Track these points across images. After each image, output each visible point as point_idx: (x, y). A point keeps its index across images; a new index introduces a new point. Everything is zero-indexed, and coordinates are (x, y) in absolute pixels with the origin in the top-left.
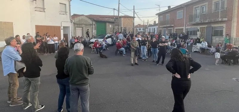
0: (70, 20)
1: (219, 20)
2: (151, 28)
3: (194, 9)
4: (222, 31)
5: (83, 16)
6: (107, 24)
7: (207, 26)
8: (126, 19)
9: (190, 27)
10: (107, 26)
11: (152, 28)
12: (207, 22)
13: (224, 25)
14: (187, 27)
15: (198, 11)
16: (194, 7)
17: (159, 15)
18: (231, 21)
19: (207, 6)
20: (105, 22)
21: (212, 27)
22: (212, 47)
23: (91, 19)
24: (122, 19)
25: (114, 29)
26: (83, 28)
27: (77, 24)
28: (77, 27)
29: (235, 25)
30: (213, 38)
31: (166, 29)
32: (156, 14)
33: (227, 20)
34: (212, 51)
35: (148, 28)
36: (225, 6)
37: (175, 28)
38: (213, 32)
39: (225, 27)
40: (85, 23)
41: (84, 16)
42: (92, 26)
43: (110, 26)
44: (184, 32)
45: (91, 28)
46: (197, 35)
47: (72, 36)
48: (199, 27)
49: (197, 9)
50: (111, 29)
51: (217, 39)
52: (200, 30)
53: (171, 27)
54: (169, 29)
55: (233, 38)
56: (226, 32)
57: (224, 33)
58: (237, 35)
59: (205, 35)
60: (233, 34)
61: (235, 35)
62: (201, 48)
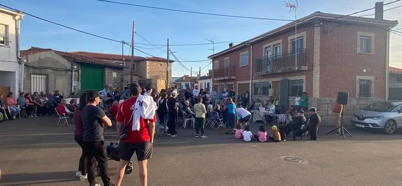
0: (18, 58)
1: (295, 68)
2: (203, 82)
3: (264, 50)
5: (49, 52)
6: (107, 71)
7: (281, 79)
8: (155, 63)
9: (258, 81)
10: (107, 74)
11: (205, 83)
12: (279, 72)
13: (303, 78)
14: (254, 81)
15: (270, 53)
16: (265, 46)
17: (214, 58)
18: (312, 70)
19: (281, 45)
20: (102, 67)
21: (289, 81)
23: (68, 60)
24: (148, 63)
25: (122, 81)
26: (47, 76)
27: (34, 68)
28: (34, 74)
29: (317, 77)
30: (290, 99)
31: (224, 83)
32: (208, 57)
33: (307, 69)
35: (198, 83)
36: (305, 47)
37: (238, 83)
39: (304, 80)
40: (53, 66)
41: (51, 51)
42: (69, 73)
43: (115, 75)
45: (69, 77)
46: (268, 94)
47: (19, 91)
48: (271, 81)
49: (268, 49)
50: (115, 80)
52: (273, 85)
53: (230, 80)
54: (228, 83)
55: (315, 98)
56: (306, 90)
57: (304, 91)
58: (320, 94)
59: (280, 93)
60: (315, 92)
61: (317, 94)
62: (265, 115)
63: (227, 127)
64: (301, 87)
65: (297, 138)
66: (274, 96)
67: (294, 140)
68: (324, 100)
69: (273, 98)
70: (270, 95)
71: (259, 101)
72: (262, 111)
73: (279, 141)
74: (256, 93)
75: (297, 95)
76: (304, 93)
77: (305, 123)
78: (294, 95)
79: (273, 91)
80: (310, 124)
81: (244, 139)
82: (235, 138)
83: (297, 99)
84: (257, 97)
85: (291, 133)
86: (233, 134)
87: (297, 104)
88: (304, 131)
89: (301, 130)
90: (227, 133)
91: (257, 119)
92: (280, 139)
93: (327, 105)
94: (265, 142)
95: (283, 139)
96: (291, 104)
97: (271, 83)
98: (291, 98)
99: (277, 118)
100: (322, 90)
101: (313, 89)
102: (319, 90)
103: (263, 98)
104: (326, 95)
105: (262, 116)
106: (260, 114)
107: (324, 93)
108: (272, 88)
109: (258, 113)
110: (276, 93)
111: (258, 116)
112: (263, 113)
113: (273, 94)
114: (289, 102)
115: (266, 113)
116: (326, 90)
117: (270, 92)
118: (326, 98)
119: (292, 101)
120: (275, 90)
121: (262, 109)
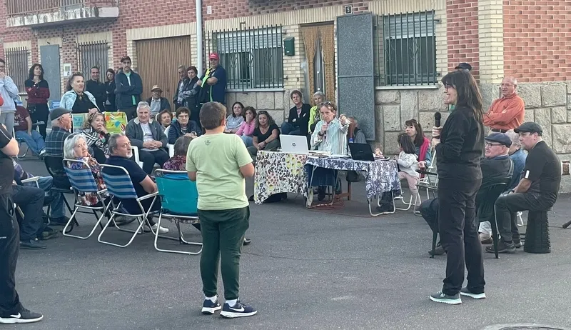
4: (431, 41)
7: (340, 11)
9: (232, 24)
13: (438, 2)
14: (213, 26)
21: (374, 19)
22: (377, 153)
30: (383, 97)
31: (58, 41)
34: (378, 183)
37: (134, 34)
38: (382, 56)
39: (443, 15)
44: (197, 62)
46: (281, 78)
48: (291, 23)
51: (408, 101)
52: (302, 39)
53: (99, 24)
54: (83, 39)
55: (489, 87)
56: (452, 52)
58: (508, 67)
59: (336, 74)
60: (488, 63)
61: (498, 69)
64: (429, 44)
66: (311, 88)
70: (293, 84)
72: (293, 151)
79: (305, 64)
84: (232, 95)
91: (270, 190)
96: (389, 113)
97: (293, 31)
98: (387, 93)
100: (513, 54)
101: (481, 50)
102: (502, 53)
103: (260, 96)
104: (526, 71)
105: (295, 173)
106: (285, 166)
107: (519, 63)
108: (297, 53)
109: (276, 162)
110: (318, 72)
111: (275, 175)
112: (299, 160)
113: (303, 80)
114: (381, 106)
115: (311, 160)
116: (527, 53)
117: (289, 69)
118: (528, 83)
119: (392, 103)
120: (311, 61)
121: (294, 145)
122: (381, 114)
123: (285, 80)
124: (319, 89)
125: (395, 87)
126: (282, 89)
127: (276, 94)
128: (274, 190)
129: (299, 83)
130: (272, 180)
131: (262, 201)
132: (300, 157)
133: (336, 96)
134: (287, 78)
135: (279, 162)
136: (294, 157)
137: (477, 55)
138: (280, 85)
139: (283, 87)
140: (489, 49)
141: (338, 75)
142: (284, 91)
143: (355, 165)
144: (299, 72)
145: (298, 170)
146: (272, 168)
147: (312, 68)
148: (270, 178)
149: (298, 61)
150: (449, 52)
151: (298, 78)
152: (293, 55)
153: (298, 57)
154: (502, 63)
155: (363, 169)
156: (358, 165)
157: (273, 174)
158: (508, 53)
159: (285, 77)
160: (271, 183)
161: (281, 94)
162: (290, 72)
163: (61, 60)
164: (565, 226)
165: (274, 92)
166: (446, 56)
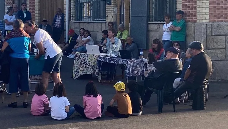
30: (151, 27)
34: (133, 71)
38: (151, 6)
44: (66, 7)
55: (201, 24)
56: (184, 5)
57: (179, 8)
58: (212, 14)
59: (130, 15)
60: (201, 11)
61: (206, 14)
62: (99, 62)
63: (12, 90)
64: (173, 1)
65: (165, 108)
66: (118, 21)
67: (160, 111)
68: (219, 27)
69: (117, 27)
70: (110, 18)
71: (86, 33)
72: (92, 53)
73: (127, 116)
74: (79, 16)
75: (166, 19)
76: (180, 12)
77: (181, 74)
78: (160, 17)
79: (116, 9)
80: (191, 75)
81: (53, 114)
82: (30, 115)
83: (167, 26)
84: (82, 24)
85: (154, 97)
86: (27, 105)
87: (166, 36)
88: (179, 92)
89: (173, 89)
90: (13, 106)
91: (81, 73)
92: (130, 111)
93: (224, 37)
94: (98, 119)
95: (136, 110)
96: (154, 36)
98: (153, 25)
99: (123, 67)
100: (215, 7)
101: (197, 4)
102: (208, 6)
103: (95, 25)
104: (222, 16)
105: (92, 64)
106: (88, 61)
107: (218, 11)
108: (113, 4)
109: (84, 58)
110: (122, 14)
111: (83, 65)
112: (95, 58)
113: (115, 17)
114: (150, 32)
115: (100, 58)
116: (222, 7)
117: (109, 11)
118: (222, 22)
119: (155, 31)
120: (119, 8)
121: (93, 50)
122: (150, 36)
123: (106, 17)
124: (122, 22)
125: (157, 22)
126: (105, 22)
127: (102, 24)
128: (82, 73)
129: (113, 19)
130: (81, 68)
131: (77, 78)
132: (95, 56)
133: (130, 26)
134: (107, 16)
135: (85, 58)
136: (93, 56)
137: (196, 7)
138: (104, 20)
139: (105, 20)
140: (201, 4)
141: (131, 15)
142: (106, 23)
143: (121, 61)
144: (113, 13)
145: (94, 63)
146: (82, 62)
147: (119, 11)
148: (80, 66)
149: (113, 7)
150: (183, 5)
151: (112, 16)
152: (111, 4)
153: (113, 6)
154: (208, 11)
155: (125, 63)
156: (122, 61)
157: (82, 65)
158: (211, 6)
159: (107, 15)
160: (81, 69)
161: (105, 24)
162: (109, 13)
163: (6, 4)
164: (225, 97)
165: (102, 23)
166: (181, 7)
